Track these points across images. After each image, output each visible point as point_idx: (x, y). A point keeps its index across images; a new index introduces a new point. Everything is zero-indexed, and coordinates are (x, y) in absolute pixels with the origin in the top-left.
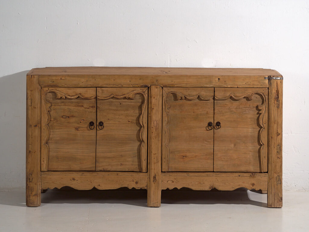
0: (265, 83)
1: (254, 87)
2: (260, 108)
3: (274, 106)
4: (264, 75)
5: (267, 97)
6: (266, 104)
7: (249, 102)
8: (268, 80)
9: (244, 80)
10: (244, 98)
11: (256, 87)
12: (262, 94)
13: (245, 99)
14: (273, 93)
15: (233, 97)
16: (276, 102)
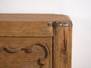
0: (49, 31)
1: (35, 36)
2: (42, 63)
3: (61, 60)
4: (48, 20)
5: (51, 48)
6: (50, 57)
7: (29, 54)
8: (52, 27)
9: (21, 27)
10: (22, 49)
11: (37, 36)
12: (44, 45)
13: (23, 51)
14: (59, 44)
15: (8, 48)
16: (63, 55)
